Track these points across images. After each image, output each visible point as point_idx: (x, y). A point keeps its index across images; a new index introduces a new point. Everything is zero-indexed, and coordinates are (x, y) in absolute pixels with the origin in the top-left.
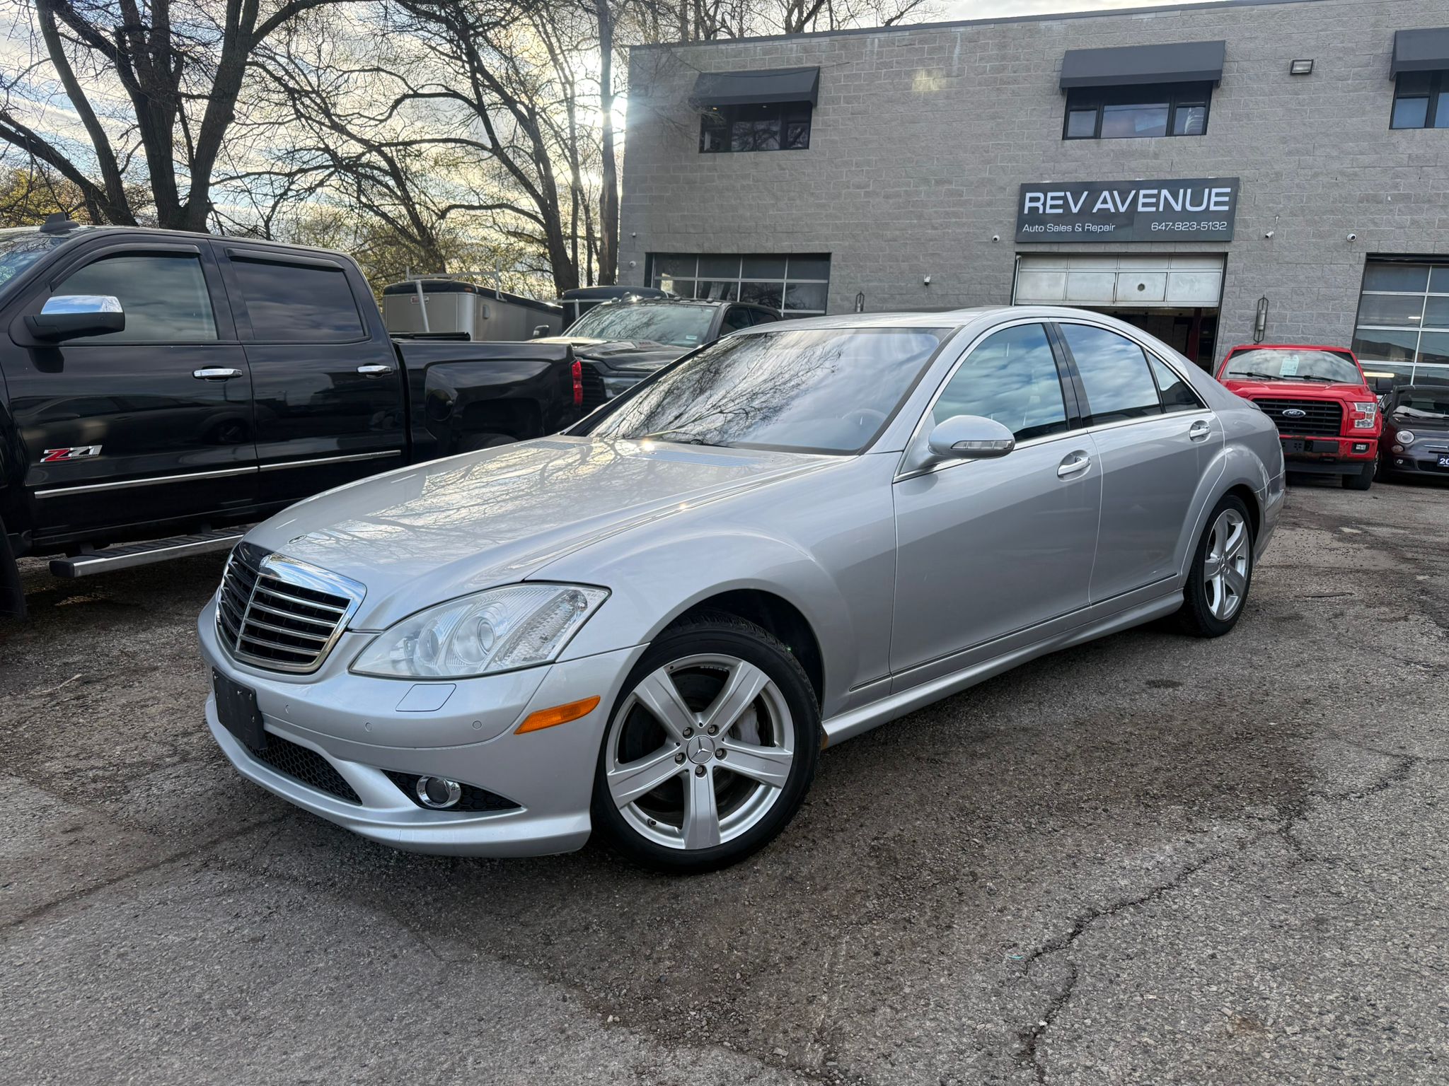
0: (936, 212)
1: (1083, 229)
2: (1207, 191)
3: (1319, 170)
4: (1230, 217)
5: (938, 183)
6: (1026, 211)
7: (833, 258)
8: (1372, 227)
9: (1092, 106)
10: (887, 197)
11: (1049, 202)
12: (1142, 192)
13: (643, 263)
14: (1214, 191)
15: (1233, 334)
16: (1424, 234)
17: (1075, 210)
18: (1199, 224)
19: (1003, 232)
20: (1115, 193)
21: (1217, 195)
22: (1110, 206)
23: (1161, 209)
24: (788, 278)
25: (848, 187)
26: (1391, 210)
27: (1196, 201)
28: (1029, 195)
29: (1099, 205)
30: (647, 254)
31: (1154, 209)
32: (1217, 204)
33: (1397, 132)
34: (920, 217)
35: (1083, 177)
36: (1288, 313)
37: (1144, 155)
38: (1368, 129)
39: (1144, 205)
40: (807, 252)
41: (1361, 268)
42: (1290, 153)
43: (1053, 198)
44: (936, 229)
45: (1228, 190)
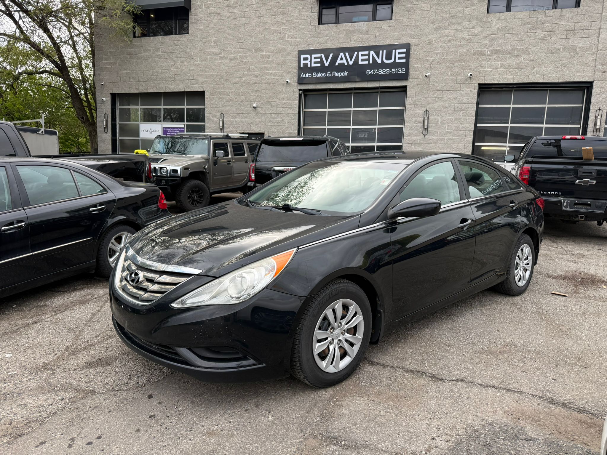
0: (256, 67)
1: (331, 74)
2: (394, 51)
3: (452, 38)
4: (406, 65)
5: (257, 51)
6: (302, 66)
7: (206, 94)
8: (481, 69)
9: (333, 6)
10: (231, 60)
11: (313, 60)
12: (361, 53)
13: (109, 99)
14: (398, 51)
15: (412, 131)
16: (508, 72)
17: (327, 64)
18: (391, 70)
19: (292, 78)
20: (347, 54)
21: (400, 53)
22: (344, 61)
23: (371, 62)
24: (187, 105)
25: (211, 55)
26: (490, 59)
27: (389, 57)
28: (302, 57)
29: (339, 61)
30: (111, 94)
31: (367, 62)
32: (399, 58)
33: (492, 15)
34: (249, 70)
35: (329, 45)
36: (440, 119)
37: (360, 32)
38: (476, 13)
39: (362, 60)
40: (193, 90)
41: (476, 92)
42: (436, 29)
43: (315, 58)
44: (257, 77)
45: (405, 50)
